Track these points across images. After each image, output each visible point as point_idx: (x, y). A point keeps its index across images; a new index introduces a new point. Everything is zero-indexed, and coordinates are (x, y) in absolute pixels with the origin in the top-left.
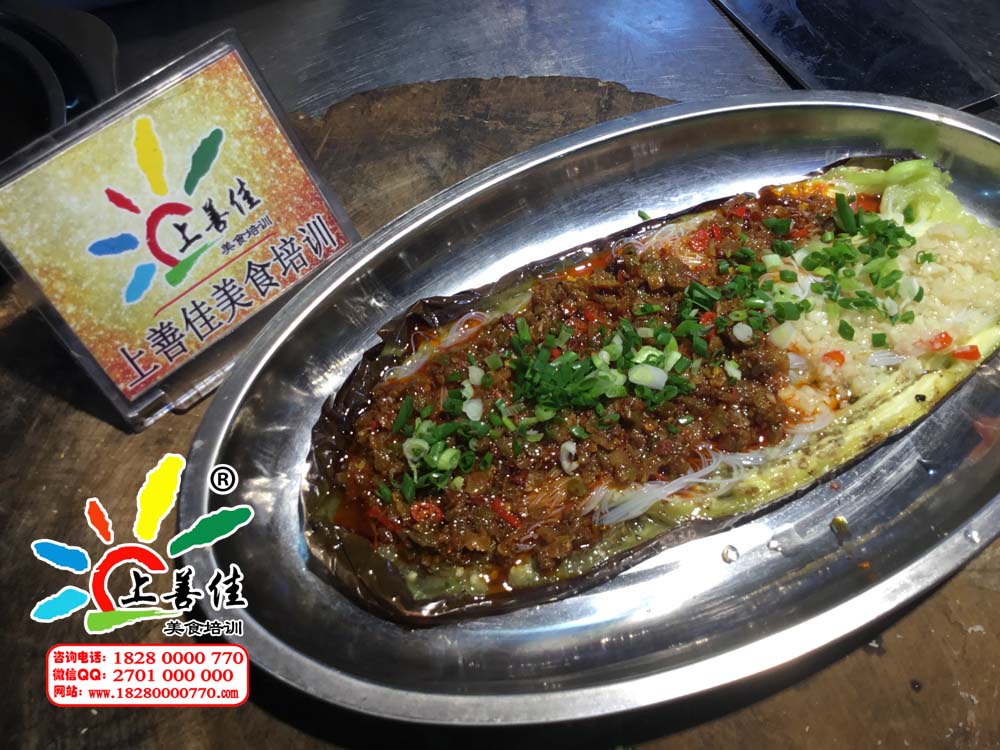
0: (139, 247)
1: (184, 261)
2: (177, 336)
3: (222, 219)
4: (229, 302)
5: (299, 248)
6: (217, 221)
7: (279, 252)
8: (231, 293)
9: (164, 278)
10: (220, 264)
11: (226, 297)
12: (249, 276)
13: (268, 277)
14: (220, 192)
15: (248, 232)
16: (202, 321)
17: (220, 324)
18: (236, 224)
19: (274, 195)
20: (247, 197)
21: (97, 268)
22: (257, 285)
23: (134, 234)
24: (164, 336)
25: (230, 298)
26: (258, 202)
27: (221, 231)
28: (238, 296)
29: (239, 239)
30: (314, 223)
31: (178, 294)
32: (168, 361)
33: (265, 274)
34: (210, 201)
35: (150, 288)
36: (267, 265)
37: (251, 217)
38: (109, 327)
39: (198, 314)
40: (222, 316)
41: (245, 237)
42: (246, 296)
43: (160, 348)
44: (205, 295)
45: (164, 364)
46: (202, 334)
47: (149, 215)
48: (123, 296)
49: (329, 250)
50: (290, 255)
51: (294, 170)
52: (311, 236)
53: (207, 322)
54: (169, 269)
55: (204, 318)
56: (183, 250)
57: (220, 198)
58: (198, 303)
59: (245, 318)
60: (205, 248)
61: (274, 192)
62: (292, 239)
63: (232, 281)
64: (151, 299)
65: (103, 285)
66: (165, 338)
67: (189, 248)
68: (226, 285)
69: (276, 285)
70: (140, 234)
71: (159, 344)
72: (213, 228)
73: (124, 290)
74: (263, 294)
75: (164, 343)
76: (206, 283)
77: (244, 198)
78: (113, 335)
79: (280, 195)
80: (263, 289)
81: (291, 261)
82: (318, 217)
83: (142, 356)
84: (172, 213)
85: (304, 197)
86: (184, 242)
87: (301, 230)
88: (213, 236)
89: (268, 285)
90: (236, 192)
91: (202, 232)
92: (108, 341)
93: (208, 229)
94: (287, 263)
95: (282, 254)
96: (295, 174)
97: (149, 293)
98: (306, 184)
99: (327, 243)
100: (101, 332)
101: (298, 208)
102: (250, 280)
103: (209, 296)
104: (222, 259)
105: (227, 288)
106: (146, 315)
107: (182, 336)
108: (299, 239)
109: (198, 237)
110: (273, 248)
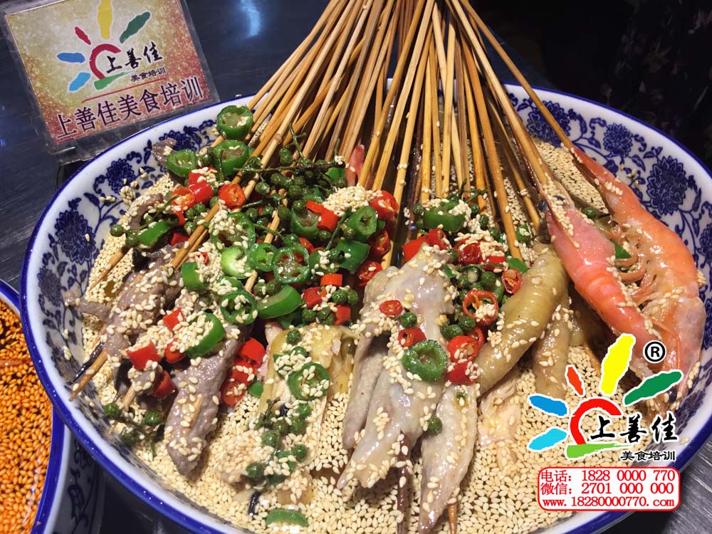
0: (85, 62)
1: (109, 78)
2: (92, 117)
3: (137, 61)
4: (127, 109)
5: (178, 92)
6: (133, 61)
7: (165, 90)
8: (130, 104)
9: (93, 84)
10: (128, 86)
11: (126, 105)
12: (143, 98)
13: (154, 102)
14: (139, 45)
15: (149, 73)
16: (108, 113)
17: (119, 119)
18: (144, 67)
19: (172, 58)
20: (155, 53)
21: (59, 67)
22: (146, 105)
23: (83, 55)
24: (84, 115)
25: (128, 106)
26: (161, 58)
27: (134, 68)
28: (134, 107)
29: (143, 75)
30: (192, 80)
31: (98, 95)
32: (83, 130)
33: (153, 100)
34: (133, 50)
35: (83, 87)
36: (156, 95)
37: (154, 65)
38: (56, 100)
39: (107, 110)
40: (121, 115)
41: (147, 75)
42: (139, 109)
43: (80, 121)
44: (114, 100)
45: (81, 132)
46: (106, 122)
47: (95, 47)
48: (69, 87)
49: (197, 99)
50: (171, 94)
51: (187, 47)
52: (188, 88)
53: (111, 116)
54: (98, 79)
55: (110, 113)
56: (108, 72)
57: (139, 49)
58: (109, 104)
59: (134, 121)
60: (122, 74)
61: (172, 55)
62: (175, 85)
63: (132, 97)
64: (83, 93)
65: (59, 77)
66: (85, 117)
67: (112, 72)
68: (128, 99)
69: (159, 109)
70: (87, 57)
71: (80, 119)
72: (130, 65)
73: (70, 83)
74: (149, 111)
75: (84, 119)
76: (116, 94)
77: (153, 54)
78: (57, 105)
79: (174, 58)
80: (150, 108)
81: (171, 98)
82: (195, 78)
83: (69, 123)
84: (108, 50)
85: (189, 64)
86: (111, 68)
87: (182, 81)
88: (129, 69)
89: (153, 107)
90: (149, 49)
91: (123, 66)
92: (53, 108)
93: (127, 65)
94: (168, 98)
95: (167, 92)
96: (187, 49)
97: (83, 89)
98: (193, 57)
99: (197, 94)
100: (51, 102)
101: (184, 68)
102: (143, 100)
103: (116, 102)
104: (130, 83)
105: (129, 101)
106: (78, 101)
107: (94, 118)
108: (179, 87)
109: (120, 67)
110: (162, 87)
